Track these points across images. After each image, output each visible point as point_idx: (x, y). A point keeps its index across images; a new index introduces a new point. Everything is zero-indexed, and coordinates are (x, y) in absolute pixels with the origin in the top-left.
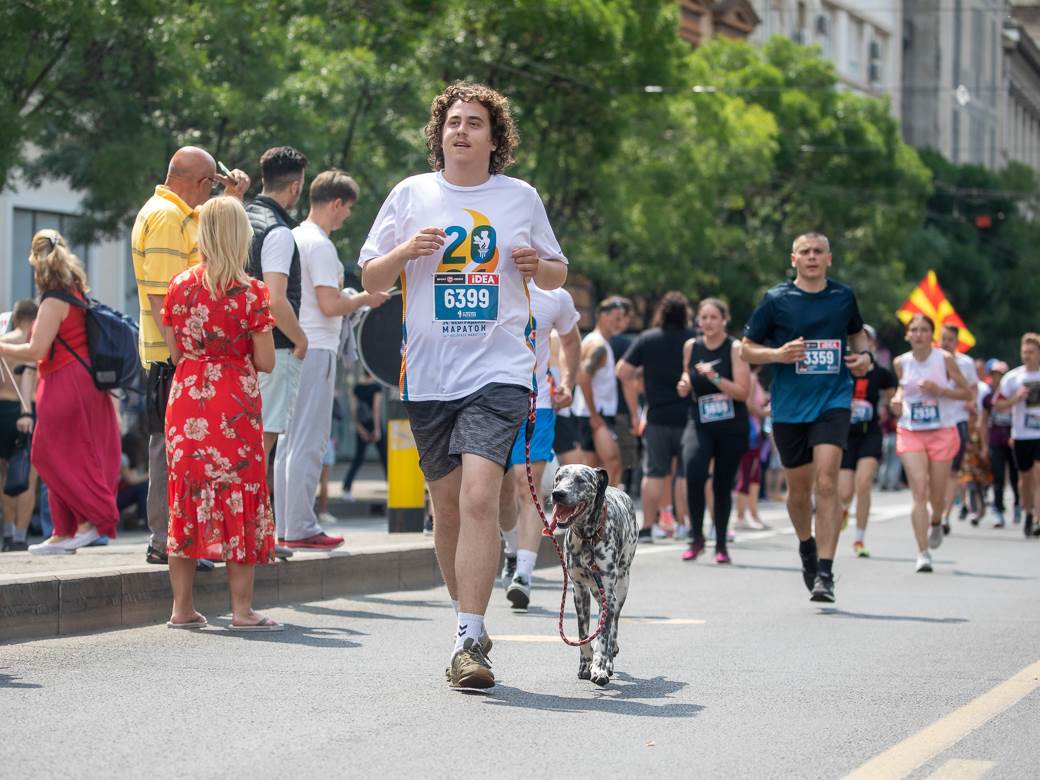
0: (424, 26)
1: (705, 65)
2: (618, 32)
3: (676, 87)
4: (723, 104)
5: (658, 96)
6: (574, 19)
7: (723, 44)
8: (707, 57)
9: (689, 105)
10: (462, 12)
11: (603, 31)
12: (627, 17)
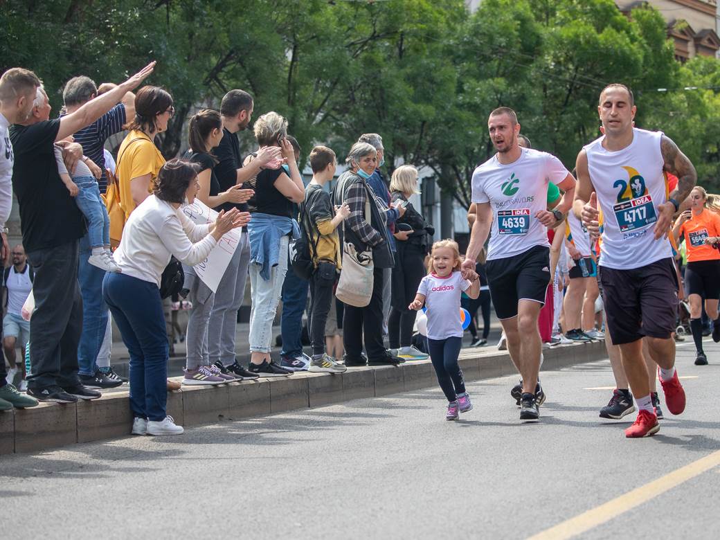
0: (531, 61)
1: (690, 72)
2: (640, 57)
3: (676, 88)
4: (702, 95)
5: (665, 94)
6: (616, 52)
7: (701, 59)
8: (692, 68)
9: (682, 96)
10: (552, 52)
11: (633, 58)
12: (645, 50)
